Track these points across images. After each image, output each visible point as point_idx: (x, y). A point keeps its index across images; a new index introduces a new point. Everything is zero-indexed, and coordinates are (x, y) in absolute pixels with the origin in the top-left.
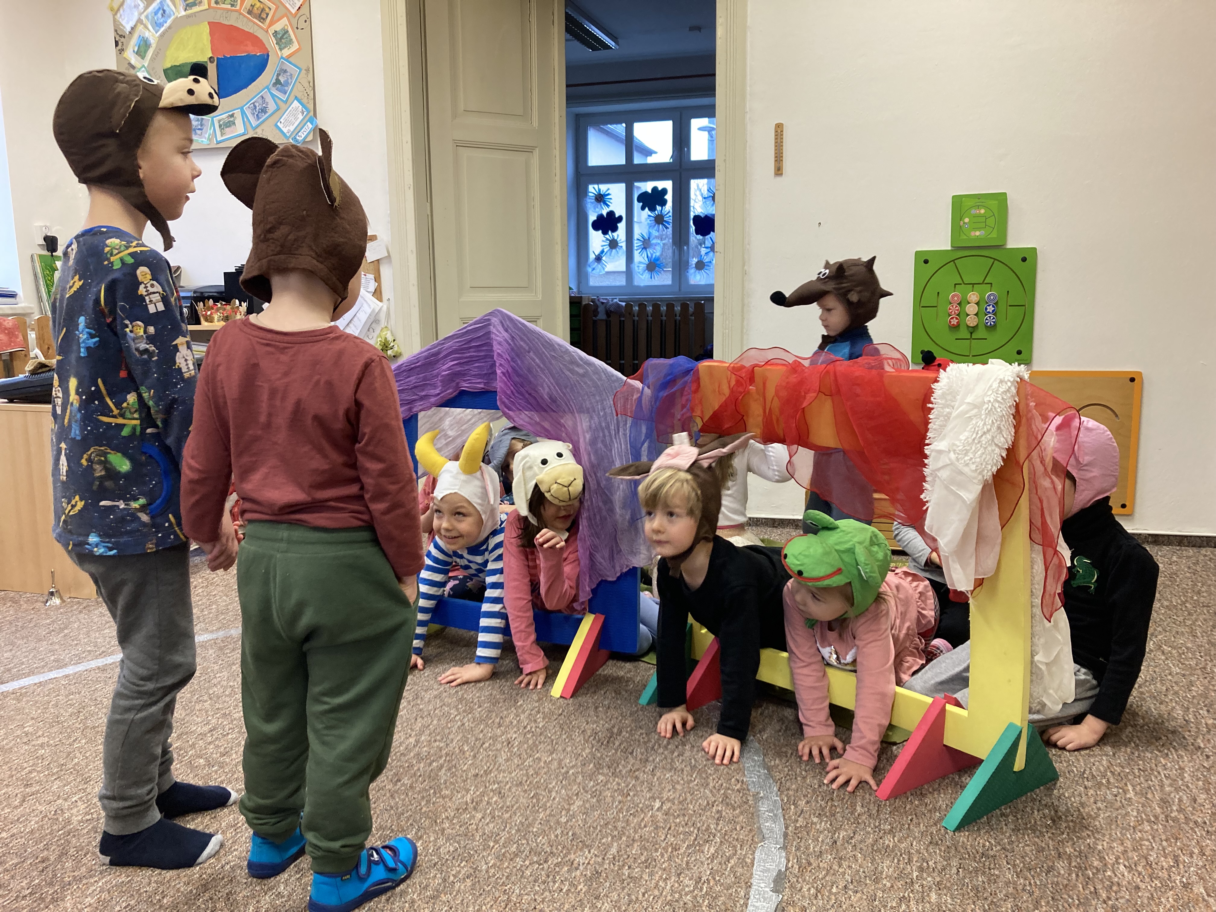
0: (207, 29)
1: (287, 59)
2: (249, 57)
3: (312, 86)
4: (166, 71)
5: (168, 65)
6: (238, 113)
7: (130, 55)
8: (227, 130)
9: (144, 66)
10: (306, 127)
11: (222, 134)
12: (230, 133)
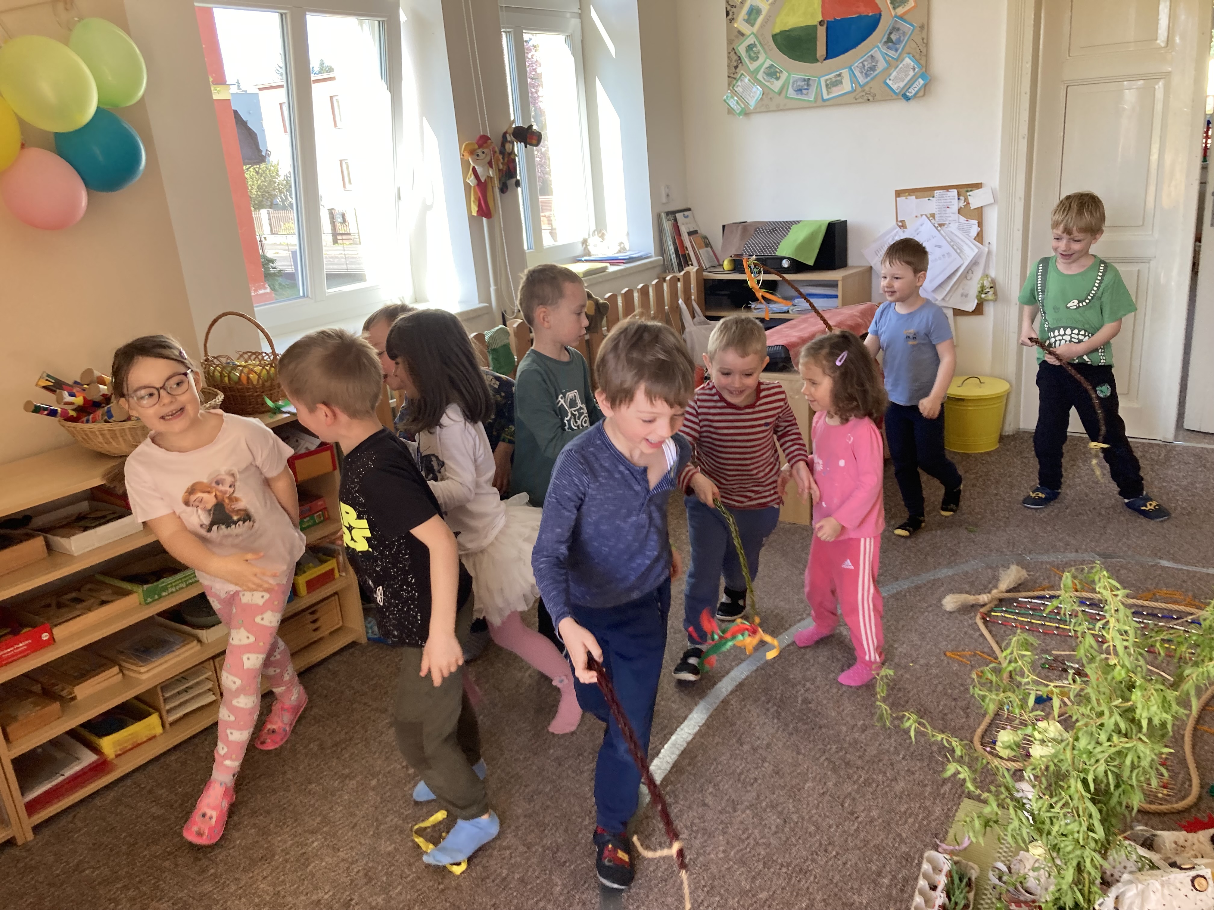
1: (901, 17)
2: (860, 18)
3: (926, 43)
4: (774, 37)
5: (777, 30)
6: (845, 73)
7: (740, 24)
8: (834, 89)
9: (753, 33)
10: (917, 83)
11: (828, 93)
12: (837, 91)
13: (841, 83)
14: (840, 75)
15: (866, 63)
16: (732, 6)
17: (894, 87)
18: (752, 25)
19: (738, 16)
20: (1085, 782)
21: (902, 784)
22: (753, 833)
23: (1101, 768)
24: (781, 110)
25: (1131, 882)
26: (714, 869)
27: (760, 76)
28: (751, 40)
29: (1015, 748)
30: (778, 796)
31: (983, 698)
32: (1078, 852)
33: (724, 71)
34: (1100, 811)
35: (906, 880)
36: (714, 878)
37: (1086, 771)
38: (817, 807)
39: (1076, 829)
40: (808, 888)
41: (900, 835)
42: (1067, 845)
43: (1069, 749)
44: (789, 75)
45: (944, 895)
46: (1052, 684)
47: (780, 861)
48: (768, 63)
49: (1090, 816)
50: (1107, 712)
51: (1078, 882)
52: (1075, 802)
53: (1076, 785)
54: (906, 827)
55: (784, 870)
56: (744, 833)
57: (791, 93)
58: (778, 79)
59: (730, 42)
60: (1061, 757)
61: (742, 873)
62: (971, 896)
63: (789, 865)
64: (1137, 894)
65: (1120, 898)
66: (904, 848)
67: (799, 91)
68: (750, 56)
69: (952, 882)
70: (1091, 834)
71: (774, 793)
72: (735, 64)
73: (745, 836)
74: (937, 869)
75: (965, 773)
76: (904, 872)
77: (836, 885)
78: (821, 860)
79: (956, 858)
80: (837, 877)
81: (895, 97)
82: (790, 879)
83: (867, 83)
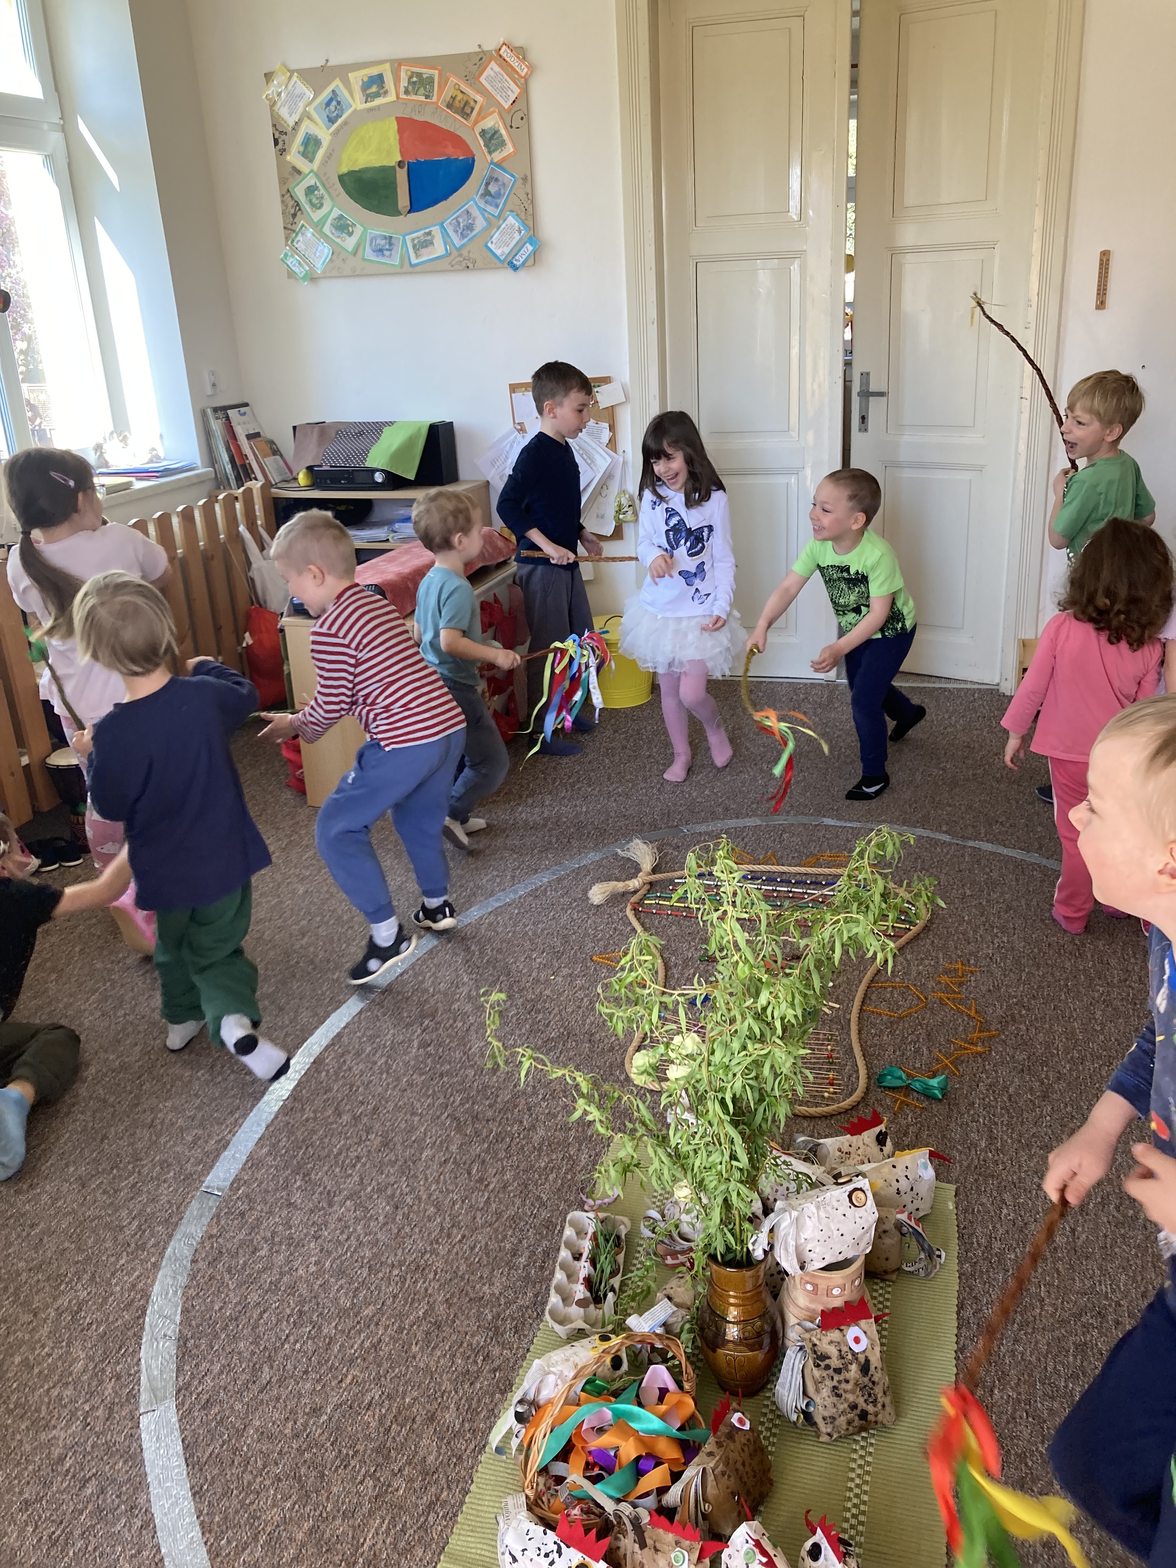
0: (394, 126)
1: (498, 165)
2: (448, 161)
3: (531, 198)
4: (341, 178)
5: (344, 170)
6: (436, 230)
7: (294, 157)
8: (423, 251)
9: (312, 171)
10: (524, 249)
11: (417, 256)
12: (427, 255)
13: (432, 243)
14: (429, 233)
15: (461, 220)
16: (281, 132)
17: (498, 252)
18: (311, 161)
19: (290, 147)
20: (723, 1102)
21: (541, 1132)
22: (355, 1230)
23: (738, 1085)
24: (358, 275)
25: (784, 1210)
26: (303, 1289)
27: (327, 229)
28: (311, 181)
29: (651, 1071)
30: (387, 1176)
31: (611, 1016)
32: (723, 1187)
33: (279, 222)
34: (741, 1133)
35: (546, 1253)
36: (302, 1302)
37: (722, 1090)
38: (438, 1182)
39: (718, 1160)
40: (426, 1290)
41: (539, 1198)
42: (711, 1181)
43: (704, 1065)
44: (365, 229)
45: (587, 1265)
46: (676, 993)
47: (389, 1261)
48: (336, 213)
49: (732, 1142)
50: (739, 1017)
51: (726, 1221)
52: (715, 1127)
53: (714, 1108)
54: (547, 1186)
55: (396, 1272)
56: (342, 1233)
57: (369, 254)
58: (350, 234)
59: (283, 181)
60: (698, 1077)
61: (342, 1287)
62: (621, 1258)
63: (401, 1264)
64: (791, 1223)
65: (775, 1229)
66: (545, 1214)
67: (380, 251)
68: (310, 201)
69: (597, 1245)
70: (734, 1163)
71: (382, 1173)
72: (293, 211)
73: (345, 1237)
74: (580, 1233)
75: (595, 1114)
76: (545, 1243)
77: (462, 1278)
78: (442, 1250)
79: (601, 1215)
80: (463, 1267)
81: (500, 265)
82: (403, 1283)
83: (464, 245)
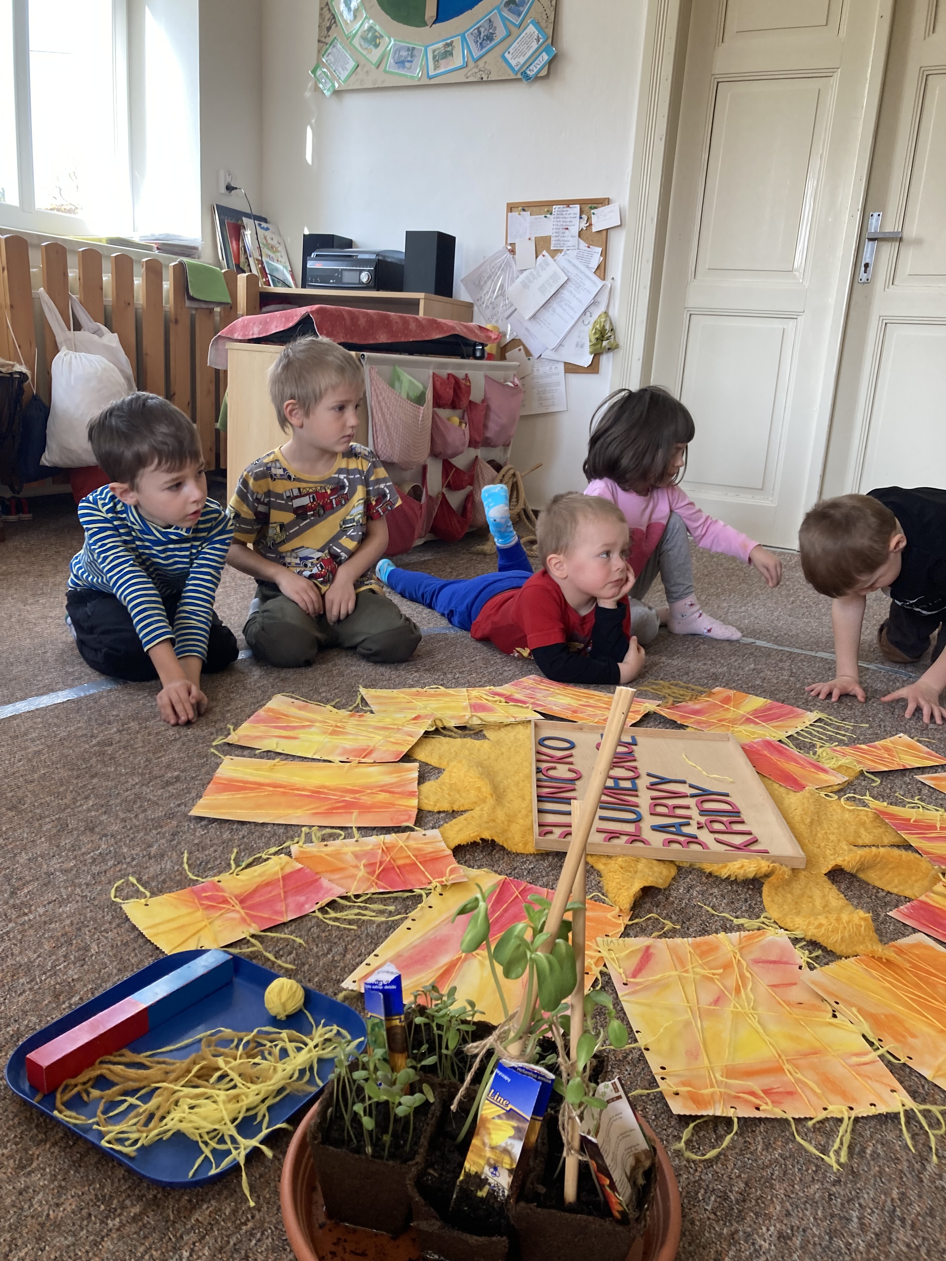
3: (555, 6)
6: (457, 41)
8: (443, 62)
10: (540, 58)
11: (435, 68)
12: (445, 66)
13: (451, 54)
14: (450, 44)
15: (482, 30)
17: (513, 63)
24: (376, 90)
27: (356, 42)
44: (392, 40)
48: (369, 24)
57: (391, 66)
58: (377, 46)
67: (401, 63)
72: (328, 25)
81: (513, 76)
83: (481, 57)
